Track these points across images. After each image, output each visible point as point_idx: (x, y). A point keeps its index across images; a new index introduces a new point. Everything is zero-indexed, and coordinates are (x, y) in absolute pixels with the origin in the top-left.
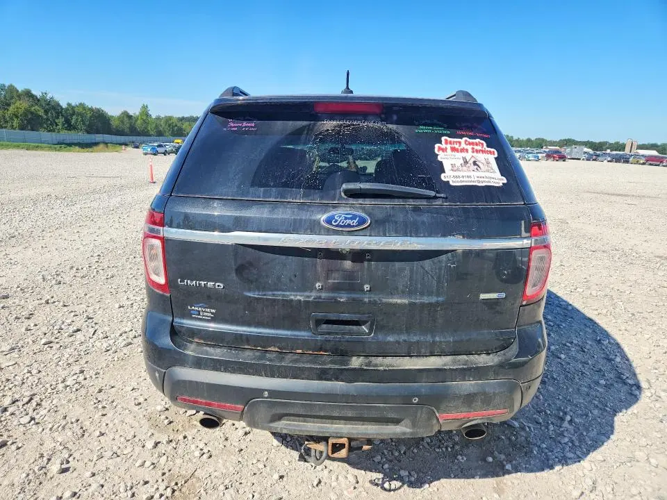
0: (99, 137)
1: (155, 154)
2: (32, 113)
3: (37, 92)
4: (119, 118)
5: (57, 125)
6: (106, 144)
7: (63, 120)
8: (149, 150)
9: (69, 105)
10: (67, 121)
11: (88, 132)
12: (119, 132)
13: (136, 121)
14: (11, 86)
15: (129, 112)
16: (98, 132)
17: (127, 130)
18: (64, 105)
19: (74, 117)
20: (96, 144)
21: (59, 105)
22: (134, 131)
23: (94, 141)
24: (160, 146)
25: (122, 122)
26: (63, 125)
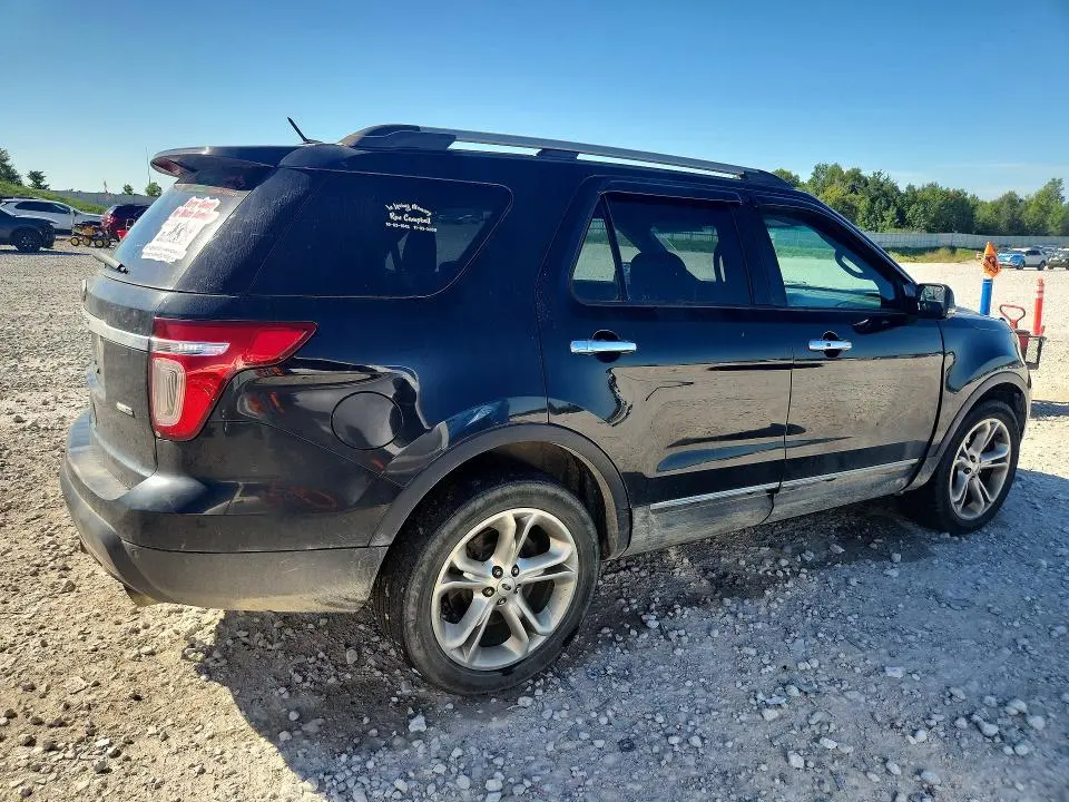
0: (945, 238)
1: (1018, 268)
2: (844, 203)
3: (867, 173)
4: (993, 204)
5: (883, 220)
6: (953, 249)
7: (895, 212)
8: (1008, 259)
9: (910, 188)
10: (901, 214)
11: (930, 230)
12: (988, 230)
13: (1027, 208)
14: (836, 165)
15: (1017, 193)
16: (946, 230)
17: (1003, 225)
18: (903, 189)
19: (914, 207)
20: (934, 249)
21: (896, 189)
22: (1017, 228)
23: (934, 245)
24: (1034, 253)
25: (997, 212)
26: (893, 219)
